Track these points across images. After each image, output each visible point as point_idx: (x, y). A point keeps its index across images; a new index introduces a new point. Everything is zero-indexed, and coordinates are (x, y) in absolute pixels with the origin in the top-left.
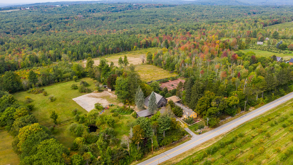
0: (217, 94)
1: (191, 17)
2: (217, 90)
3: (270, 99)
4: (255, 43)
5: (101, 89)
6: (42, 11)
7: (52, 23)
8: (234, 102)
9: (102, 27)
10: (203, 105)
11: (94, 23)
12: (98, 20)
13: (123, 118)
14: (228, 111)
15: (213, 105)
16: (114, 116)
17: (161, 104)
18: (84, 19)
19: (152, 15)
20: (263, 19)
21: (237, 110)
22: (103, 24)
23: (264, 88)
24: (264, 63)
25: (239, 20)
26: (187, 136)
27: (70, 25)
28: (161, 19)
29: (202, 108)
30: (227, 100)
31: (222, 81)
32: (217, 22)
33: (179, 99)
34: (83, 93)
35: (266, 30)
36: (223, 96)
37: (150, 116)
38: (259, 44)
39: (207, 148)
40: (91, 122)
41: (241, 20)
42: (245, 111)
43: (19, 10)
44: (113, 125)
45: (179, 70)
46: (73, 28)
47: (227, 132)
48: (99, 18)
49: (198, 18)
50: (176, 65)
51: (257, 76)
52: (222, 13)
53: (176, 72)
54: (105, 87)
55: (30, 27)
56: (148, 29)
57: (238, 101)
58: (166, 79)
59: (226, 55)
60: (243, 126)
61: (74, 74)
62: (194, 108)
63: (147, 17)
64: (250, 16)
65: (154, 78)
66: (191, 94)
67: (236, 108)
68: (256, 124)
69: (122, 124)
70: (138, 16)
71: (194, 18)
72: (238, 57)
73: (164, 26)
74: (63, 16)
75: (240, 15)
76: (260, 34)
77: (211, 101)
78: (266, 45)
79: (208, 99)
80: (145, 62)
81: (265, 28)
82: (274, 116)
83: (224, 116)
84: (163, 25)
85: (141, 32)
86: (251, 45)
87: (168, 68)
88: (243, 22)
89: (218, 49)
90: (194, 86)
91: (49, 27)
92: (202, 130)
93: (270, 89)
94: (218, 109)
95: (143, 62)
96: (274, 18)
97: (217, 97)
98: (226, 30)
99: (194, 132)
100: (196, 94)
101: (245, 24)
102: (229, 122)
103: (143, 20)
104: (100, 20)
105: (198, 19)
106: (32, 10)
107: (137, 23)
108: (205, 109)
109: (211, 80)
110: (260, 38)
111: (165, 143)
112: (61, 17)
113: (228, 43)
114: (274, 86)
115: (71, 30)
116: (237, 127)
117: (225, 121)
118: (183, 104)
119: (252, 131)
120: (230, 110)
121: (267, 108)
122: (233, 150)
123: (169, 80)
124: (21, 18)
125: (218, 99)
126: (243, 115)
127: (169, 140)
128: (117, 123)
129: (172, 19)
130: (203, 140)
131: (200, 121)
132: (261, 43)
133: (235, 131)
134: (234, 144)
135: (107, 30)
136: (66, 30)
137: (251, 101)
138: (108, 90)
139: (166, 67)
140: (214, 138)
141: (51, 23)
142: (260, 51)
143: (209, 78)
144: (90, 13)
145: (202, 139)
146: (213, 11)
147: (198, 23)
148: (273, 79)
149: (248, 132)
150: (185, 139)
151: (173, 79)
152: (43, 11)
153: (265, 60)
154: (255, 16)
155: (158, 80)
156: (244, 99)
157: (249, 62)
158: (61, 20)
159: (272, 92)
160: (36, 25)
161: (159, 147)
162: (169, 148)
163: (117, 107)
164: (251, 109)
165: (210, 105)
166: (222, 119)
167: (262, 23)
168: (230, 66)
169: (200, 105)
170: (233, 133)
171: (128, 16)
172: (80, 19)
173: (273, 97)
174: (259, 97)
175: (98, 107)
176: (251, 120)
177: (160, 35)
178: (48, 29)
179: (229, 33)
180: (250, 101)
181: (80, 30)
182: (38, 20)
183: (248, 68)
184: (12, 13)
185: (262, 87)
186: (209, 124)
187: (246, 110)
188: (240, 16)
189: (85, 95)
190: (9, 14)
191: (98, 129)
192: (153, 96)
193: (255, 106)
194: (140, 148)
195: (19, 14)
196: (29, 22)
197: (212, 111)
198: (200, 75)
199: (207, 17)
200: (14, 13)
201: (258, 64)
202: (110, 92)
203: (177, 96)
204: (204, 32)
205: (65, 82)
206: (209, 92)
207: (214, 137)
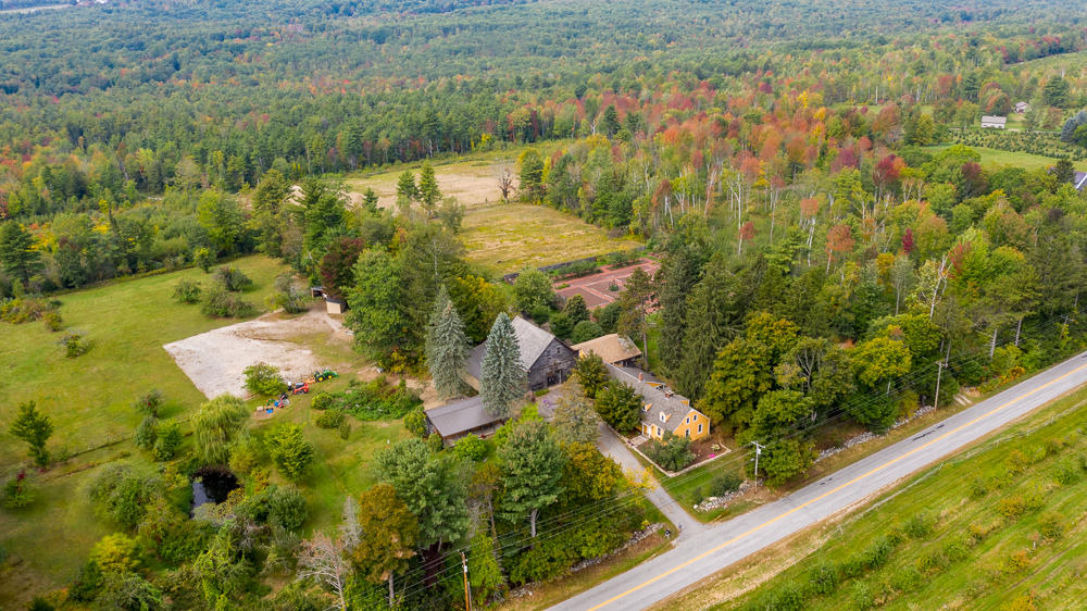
0: (805, 329)
1: (721, 31)
2: (806, 308)
3: (1049, 352)
4: (972, 121)
5: (299, 303)
6: (154, 10)
7: (184, 53)
8: (888, 364)
9: (376, 67)
10: (736, 377)
11: (344, 51)
12: (362, 42)
13: (364, 433)
14: (857, 406)
15: (782, 380)
16: (325, 425)
17: (548, 370)
18: (308, 36)
19: (570, 22)
20: (1003, 36)
21: (902, 403)
22: (377, 57)
23: (1027, 300)
24: (1018, 194)
25: (908, 38)
26: (655, 528)
27: (250, 61)
28: (606, 39)
29: (734, 393)
30: (852, 356)
31: (831, 272)
32: (823, 47)
33: (630, 347)
34: (217, 321)
35: (1016, 74)
36: (832, 337)
37: (490, 426)
38: (989, 125)
39: (748, 594)
40: (206, 452)
41: (916, 39)
42: (939, 408)
43: (66, 6)
44: (301, 469)
45: (649, 222)
46: (260, 69)
47: (850, 510)
48: (365, 36)
49: (747, 33)
50: (635, 202)
51: (991, 249)
52: (843, 17)
53: (636, 231)
54: (319, 294)
55: (96, 69)
56: (551, 75)
57: (907, 360)
58: (591, 260)
59: (851, 159)
60: (929, 482)
61: (202, 238)
62: (697, 390)
63: (549, 32)
64: (950, 25)
65: (537, 257)
66: (684, 326)
67: (895, 392)
68: (992, 473)
69: (353, 467)
70: (516, 26)
71: (731, 36)
72: (905, 170)
73: (612, 63)
74: (230, 28)
75: (910, 23)
76: (995, 85)
77: (774, 358)
78: (1018, 130)
79: (763, 348)
80: (512, 194)
81: (1014, 66)
82: (1074, 433)
83: (835, 430)
84: (609, 61)
85: (519, 82)
86: (958, 131)
87: (604, 215)
88: (925, 45)
89: (821, 141)
90: (700, 290)
91: (171, 68)
92: (730, 498)
93: (1053, 304)
94: (806, 399)
95: (505, 193)
96: (1045, 31)
97: (805, 341)
98: (856, 73)
99: (691, 512)
100: (709, 329)
101: (932, 54)
102: (861, 458)
103: (534, 43)
104: (369, 41)
105: (747, 39)
106: (115, 8)
107: (509, 52)
108: (745, 396)
109: (784, 263)
110: (992, 101)
111: (538, 570)
112: (218, 30)
113: (862, 117)
114: (1071, 292)
115: (253, 77)
116: (901, 487)
117: (841, 455)
118: (652, 371)
119: (972, 508)
120: (866, 404)
121: (1040, 393)
122: (880, 605)
123: (603, 268)
124: (68, 33)
125: (809, 350)
126: (931, 423)
127: (557, 552)
128: (329, 462)
129: (646, 38)
130: (727, 555)
131: (724, 455)
132: (998, 122)
133: (890, 508)
134: (885, 576)
135: (392, 79)
136: (233, 79)
137: (963, 359)
138: (325, 309)
139: (595, 210)
140: (784, 544)
141: (178, 51)
142: (992, 153)
143: (773, 256)
144: (335, 18)
145: (727, 550)
146: (806, 9)
147: (748, 50)
148: (1068, 259)
149: (952, 511)
150: (644, 544)
151: (620, 262)
152: (160, 9)
153: (1022, 181)
154: (971, 27)
155: (555, 268)
156: (934, 354)
157: (951, 189)
158: (217, 43)
159: (1062, 321)
160: (120, 59)
161: (506, 586)
162: (557, 592)
163: (346, 383)
164: (964, 397)
165: (769, 380)
166: (826, 447)
167: (998, 49)
168: (871, 206)
169: (725, 379)
170: (882, 517)
171: (477, 27)
172: (291, 37)
173: (1064, 343)
174: (1003, 341)
175: (262, 384)
176: (964, 450)
177: (590, 92)
178: (166, 73)
179: (868, 85)
180: (960, 363)
181: (288, 79)
182: (133, 41)
183: (950, 215)
184: (39, 17)
185: (1018, 298)
186: (762, 471)
187: (942, 402)
188: (912, 27)
189: (224, 329)
190: (28, 22)
191: (238, 486)
192: (500, 337)
193: (984, 384)
194: (401, 599)
195: (65, 20)
196: (95, 50)
197: (779, 408)
198: (739, 246)
199: (782, 30)
200: (44, 18)
201: (991, 196)
202: (334, 316)
203: (621, 335)
204: (768, 81)
205: (164, 273)
206: (765, 315)
207: (786, 539)
